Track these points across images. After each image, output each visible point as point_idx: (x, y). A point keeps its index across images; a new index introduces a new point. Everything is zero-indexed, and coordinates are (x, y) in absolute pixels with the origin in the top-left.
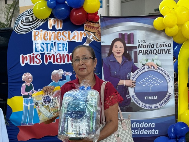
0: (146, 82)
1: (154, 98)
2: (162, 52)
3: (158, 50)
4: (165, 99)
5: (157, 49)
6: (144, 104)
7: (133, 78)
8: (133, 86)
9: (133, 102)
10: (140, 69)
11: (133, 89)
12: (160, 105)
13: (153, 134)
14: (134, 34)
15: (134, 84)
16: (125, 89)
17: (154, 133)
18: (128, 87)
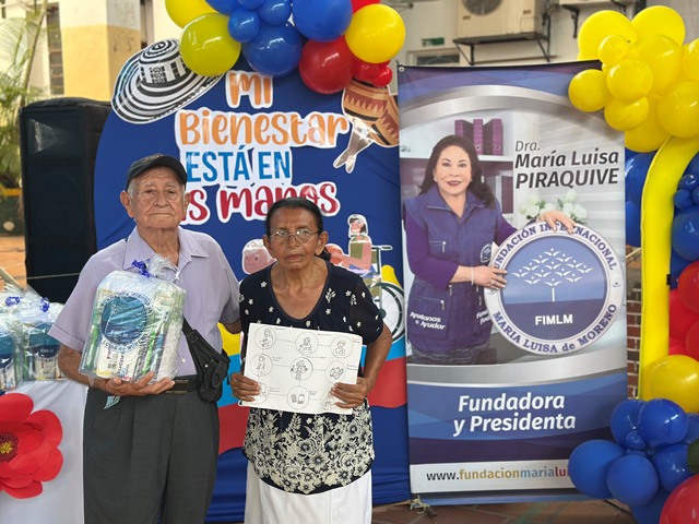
0: (538, 271)
1: (561, 319)
2: (590, 178)
3: (578, 172)
4: (596, 323)
5: (574, 169)
6: (532, 339)
7: (499, 259)
8: (498, 284)
9: (499, 334)
10: (520, 232)
11: (497, 294)
12: (580, 340)
13: (559, 427)
14: (503, 121)
15: (500, 278)
16: (474, 293)
17: (562, 423)
18: (482, 288)
